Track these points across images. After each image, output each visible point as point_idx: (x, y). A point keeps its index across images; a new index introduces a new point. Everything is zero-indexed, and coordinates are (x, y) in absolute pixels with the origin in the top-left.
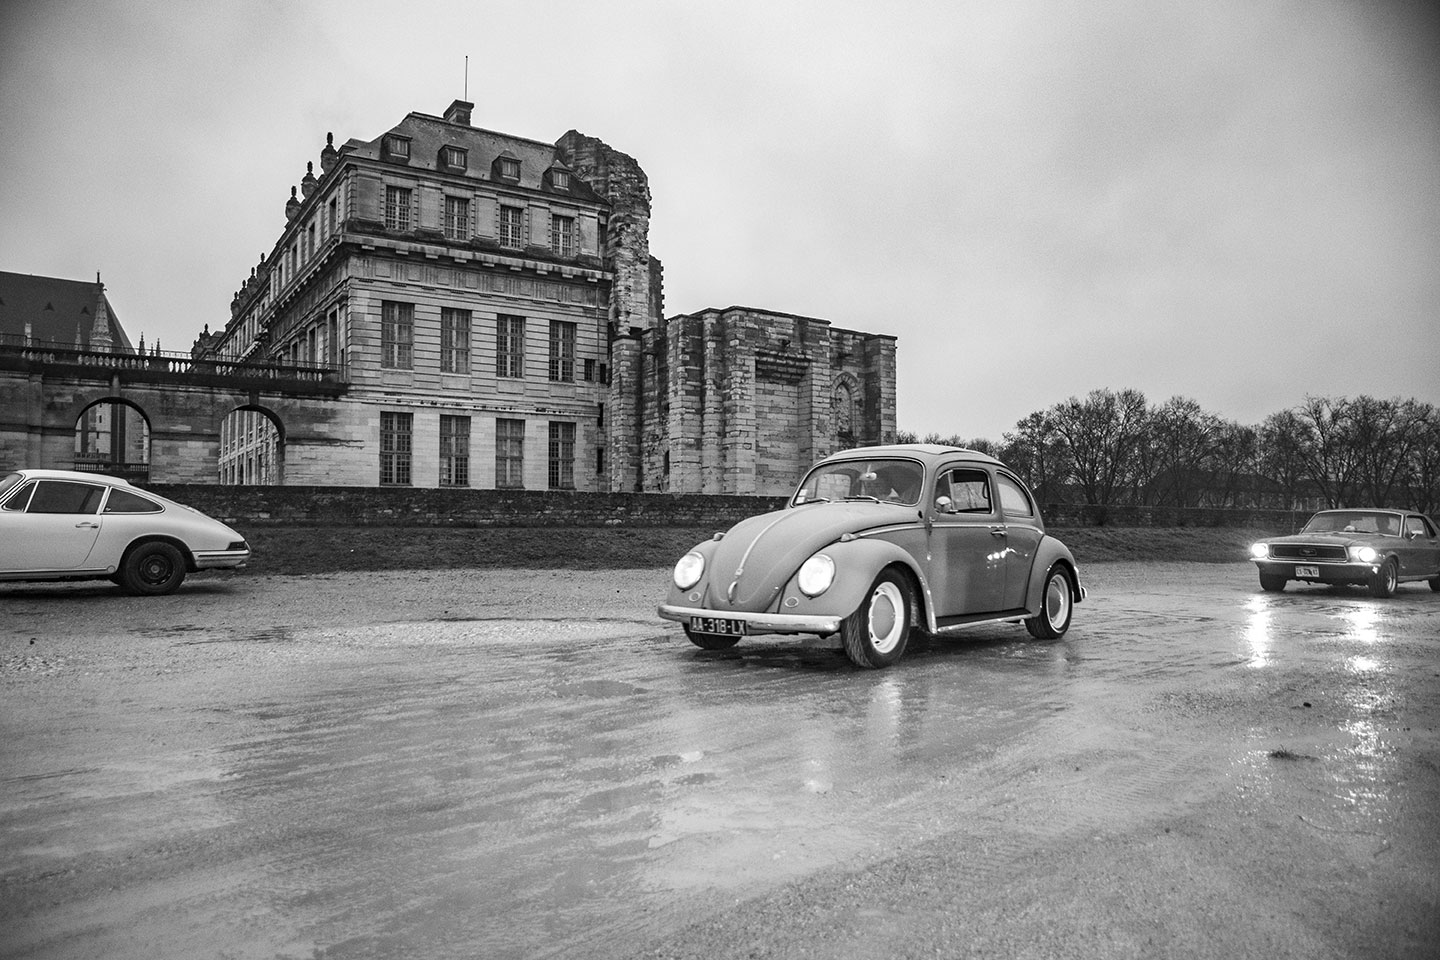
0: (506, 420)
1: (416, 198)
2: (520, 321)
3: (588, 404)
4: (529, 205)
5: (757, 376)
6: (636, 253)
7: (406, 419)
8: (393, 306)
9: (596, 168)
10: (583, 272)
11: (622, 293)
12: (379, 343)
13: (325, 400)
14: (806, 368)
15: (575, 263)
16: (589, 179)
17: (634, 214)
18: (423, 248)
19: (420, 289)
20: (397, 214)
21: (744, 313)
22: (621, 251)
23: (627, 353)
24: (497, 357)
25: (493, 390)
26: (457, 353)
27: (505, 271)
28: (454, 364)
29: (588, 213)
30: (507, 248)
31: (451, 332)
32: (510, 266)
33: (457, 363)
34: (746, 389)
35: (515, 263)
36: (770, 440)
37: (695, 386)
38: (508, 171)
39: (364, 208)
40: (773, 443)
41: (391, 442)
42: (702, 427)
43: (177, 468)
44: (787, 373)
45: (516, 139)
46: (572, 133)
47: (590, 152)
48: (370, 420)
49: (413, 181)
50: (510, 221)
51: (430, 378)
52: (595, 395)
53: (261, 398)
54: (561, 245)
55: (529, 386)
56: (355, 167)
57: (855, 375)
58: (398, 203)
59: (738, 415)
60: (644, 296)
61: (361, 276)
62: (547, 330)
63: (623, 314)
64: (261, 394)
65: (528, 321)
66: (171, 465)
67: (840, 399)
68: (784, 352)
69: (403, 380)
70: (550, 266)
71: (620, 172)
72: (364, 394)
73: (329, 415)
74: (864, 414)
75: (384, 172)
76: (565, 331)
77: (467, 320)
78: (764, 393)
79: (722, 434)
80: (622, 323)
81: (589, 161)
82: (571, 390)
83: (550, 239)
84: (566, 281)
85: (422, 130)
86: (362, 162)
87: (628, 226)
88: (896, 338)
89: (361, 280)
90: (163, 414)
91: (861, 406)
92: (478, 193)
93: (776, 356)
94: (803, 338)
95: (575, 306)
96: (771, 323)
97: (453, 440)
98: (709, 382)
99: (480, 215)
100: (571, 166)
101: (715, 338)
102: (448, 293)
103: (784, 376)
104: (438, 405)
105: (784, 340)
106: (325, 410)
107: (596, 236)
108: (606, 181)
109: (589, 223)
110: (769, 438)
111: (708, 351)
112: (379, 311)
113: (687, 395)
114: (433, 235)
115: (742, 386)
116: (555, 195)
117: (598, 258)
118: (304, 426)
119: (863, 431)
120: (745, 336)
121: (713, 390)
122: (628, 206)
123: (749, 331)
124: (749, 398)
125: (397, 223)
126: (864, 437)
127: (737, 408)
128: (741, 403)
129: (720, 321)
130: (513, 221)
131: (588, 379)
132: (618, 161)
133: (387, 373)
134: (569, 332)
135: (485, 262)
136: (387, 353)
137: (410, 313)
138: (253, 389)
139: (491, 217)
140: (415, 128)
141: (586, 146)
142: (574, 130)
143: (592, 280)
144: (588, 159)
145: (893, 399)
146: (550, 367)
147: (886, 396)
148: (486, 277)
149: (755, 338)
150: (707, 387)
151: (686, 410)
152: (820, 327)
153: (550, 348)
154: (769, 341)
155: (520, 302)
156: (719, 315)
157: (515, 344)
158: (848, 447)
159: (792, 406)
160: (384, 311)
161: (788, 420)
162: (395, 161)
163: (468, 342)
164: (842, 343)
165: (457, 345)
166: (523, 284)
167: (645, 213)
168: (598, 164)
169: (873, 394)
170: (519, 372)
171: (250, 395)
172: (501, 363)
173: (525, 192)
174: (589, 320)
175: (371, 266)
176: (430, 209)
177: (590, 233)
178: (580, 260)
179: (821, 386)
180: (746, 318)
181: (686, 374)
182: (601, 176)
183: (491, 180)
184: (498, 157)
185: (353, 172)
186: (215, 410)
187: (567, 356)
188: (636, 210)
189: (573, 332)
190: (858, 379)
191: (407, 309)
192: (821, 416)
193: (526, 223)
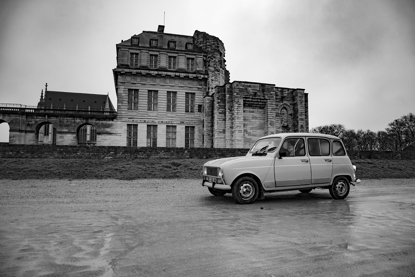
0: (170, 126)
1: (140, 56)
2: (175, 93)
3: (199, 120)
4: (178, 55)
5: (244, 106)
6: (215, 68)
7: (136, 126)
8: (132, 91)
9: (203, 41)
10: (197, 76)
11: (210, 82)
12: (127, 102)
13: (109, 121)
14: (266, 102)
15: (194, 73)
16: (201, 45)
18: (141, 71)
19: (141, 85)
20: (134, 61)
21: (239, 83)
22: (210, 68)
23: (208, 101)
24: (167, 105)
25: (165, 116)
26: (154, 104)
27: (169, 77)
28: (152, 108)
29: (199, 56)
30: (170, 70)
31: (152, 98)
32: (171, 75)
33: (153, 108)
34: (239, 111)
36: (252, 129)
37: (222, 111)
38: (172, 45)
39: (122, 60)
40: (254, 131)
41: (131, 134)
42: (225, 125)
43: (63, 143)
44: (258, 104)
45: (179, 36)
46: (196, 31)
47: (201, 37)
48: (123, 127)
49: (139, 51)
50: (172, 61)
51: (144, 113)
52: (202, 117)
53: (89, 121)
54: (190, 67)
55: (178, 114)
56: (120, 48)
57: (289, 104)
58: (134, 58)
59: (236, 120)
60: (218, 82)
61: (121, 81)
62: (185, 95)
63: (210, 89)
64: (89, 119)
65: (178, 93)
66: (61, 141)
67: (283, 114)
68: (255, 96)
69: (134, 114)
70: (185, 75)
71: (211, 41)
72: (121, 119)
73: (110, 126)
74: (293, 118)
75: (129, 49)
76: (190, 96)
77: (157, 94)
78: (250, 112)
79: (232, 127)
80: (210, 92)
81: (201, 40)
82: (193, 115)
83: (186, 66)
84: (191, 79)
85: (147, 36)
86: (122, 46)
87: (212, 59)
88: (304, 90)
89: (121, 83)
90: (60, 126)
91: (291, 116)
92: (160, 53)
93: (252, 98)
94: (263, 91)
95: (194, 87)
96: (250, 86)
97: (152, 133)
98: (227, 109)
99: (161, 60)
101: (229, 93)
102: (150, 85)
103: (257, 106)
104: (146, 122)
105: (255, 92)
106: (109, 124)
107: (202, 64)
108: (206, 45)
109: (200, 59)
110: (252, 128)
111: (226, 98)
112: (127, 92)
113: (219, 114)
114: (145, 67)
115: (238, 110)
116: (187, 51)
117: (203, 71)
118: (102, 129)
119: (292, 125)
120: (239, 91)
121: (229, 112)
122: (212, 53)
123: (240, 90)
124: (241, 114)
125: (134, 64)
126: (293, 128)
127: (236, 118)
128: (238, 116)
129: (231, 87)
130: (173, 61)
131: (200, 111)
132: (210, 39)
133: (129, 112)
134: (192, 96)
135: (162, 74)
136: (130, 105)
137: (138, 92)
138: (87, 118)
139: (165, 60)
140: (144, 35)
141: (200, 35)
142: (197, 30)
143: (200, 78)
144: (201, 39)
145: (303, 113)
146: (186, 108)
147: (301, 111)
148: (163, 79)
149: (243, 92)
150: (227, 111)
151: (220, 119)
152: (271, 87)
153: (186, 102)
154: (249, 93)
155: (175, 87)
156: (230, 85)
157: (174, 101)
158: (286, 131)
159: (261, 117)
160: (129, 92)
161: (260, 122)
162: (133, 45)
163: (157, 101)
164: (283, 93)
165: (154, 102)
166: (176, 81)
167: (219, 54)
168: (204, 40)
169: (296, 111)
170: (175, 110)
171: (86, 120)
172: (169, 107)
173: (177, 51)
174: (200, 91)
175: (124, 78)
176: (144, 59)
177: (200, 63)
178: (196, 72)
179: (272, 109)
180: (239, 85)
181: (219, 107)
182: (204, 44)
183: (165, 48)
184: (169, 41)
185: (120, 50)
186: (75, 124)
187: (192, 104)
188: (215, 54)
189: (194, 96)
190: (290, 106)
191: (136, 91)
192: (272, 120)
193: (177, 61)
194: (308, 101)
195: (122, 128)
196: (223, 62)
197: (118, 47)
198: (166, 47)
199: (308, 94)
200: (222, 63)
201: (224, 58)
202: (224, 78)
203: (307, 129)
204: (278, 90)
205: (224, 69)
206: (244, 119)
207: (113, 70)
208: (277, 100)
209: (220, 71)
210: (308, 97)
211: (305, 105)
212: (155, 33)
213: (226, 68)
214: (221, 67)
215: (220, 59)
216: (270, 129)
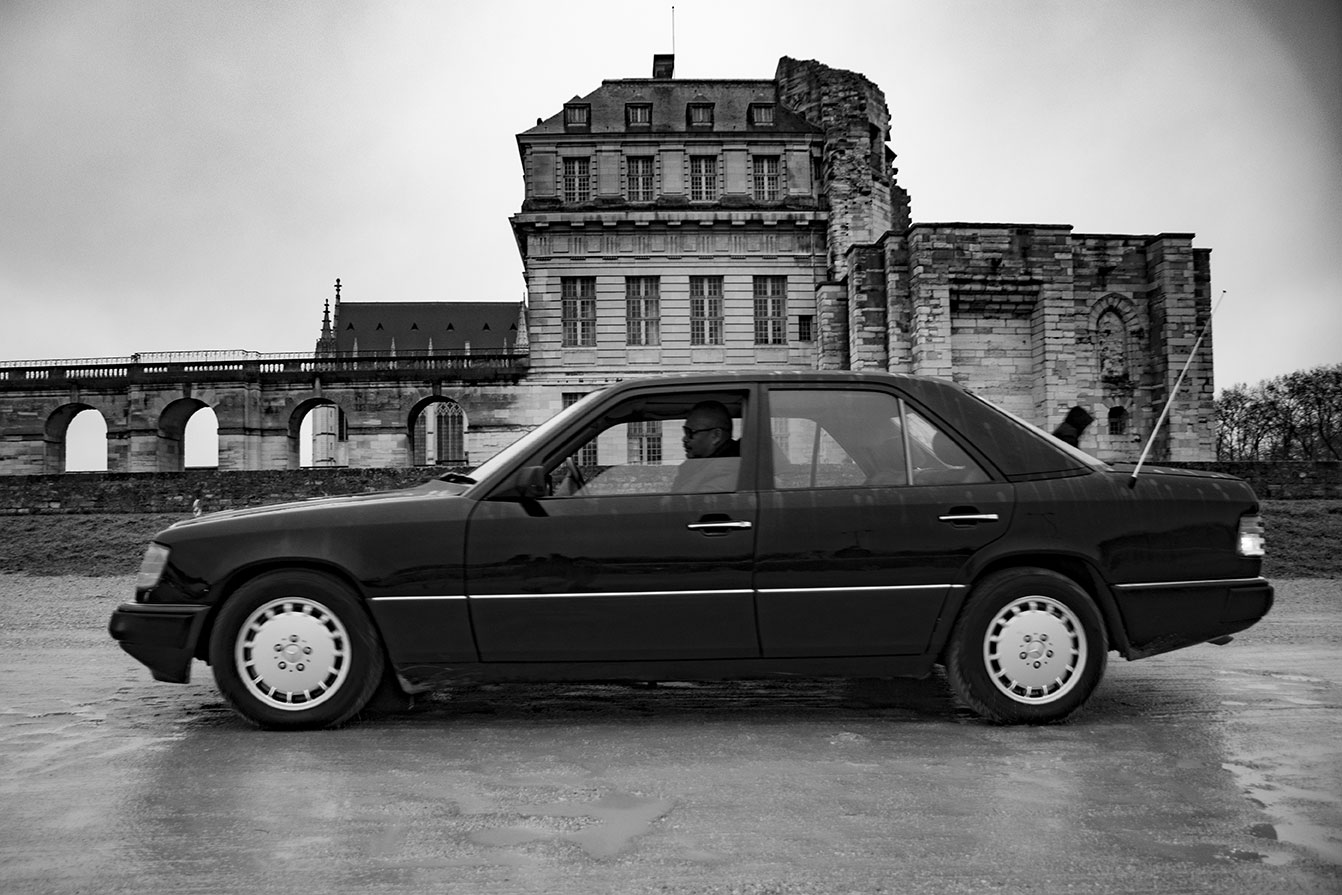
1: (593, 166)
2: (717, 280)
4: (723, 150)
5: (951, 311)
6: (853, 182)
8: (575, 283)
9: (809, 94)
10: (790, 216)
11: (837, 234)
12: (558, 321)
13: (504, 386)
14: (1036, 293)
15: (781, 207)
16: (803, 108)
17: (849, 137)
18: (599, 217)
19: (601, 260)
20: (577, 185)
21: (931, 231)
22: (834, 184)
23: (829, 302)
24: (693, 323)
25: (687, 361)
26: (647, 324)
27: (696, 227)
28: (643, 336)
29: (796, 148)
30: (699, 202)
31: (639, 302)
32: (699, 221)
33: (647, 335)
34: (936, 329)
35: (705, 217)
36: (987, 394)
37: (877, 333)
38: (700, 117)
39: (539, 186)
44: (1008, 302)
46: (786, 64)
47: (801, 77)
48: (551, 404)
49: (590, 149)
50: (703, 171)
51: (615, 354)
52: (813, 357)
53: (443, 388)
54: (766, 189)
55: (730, 353)
56: (530, 145)
57: (1129, 295)
58: (577, 173)
59: (924, 364)
60: (867, 233)
61: (538, 254)
62: (751, 287)
63: (840, 257)
64: (443, 384)
65: (726, 280)
66: (361, 457)
67: (1108, 332)
68: (995, 274)
69: (585, 358)
70: (748, 215)
71: (838, 91)
72: (544, 376)
73: (509, 400)
74: (1148, 348)
75: (559, 145)
76: (769, 286)
77: (657, 287)
78: (977, 331)
80: (838, 269)
81: (803, 88)
82: (783, 354)
83: (752, 184)
84: (770, 229)
85: (616, 95)
86: (536, 139)
87: (842, 153)
88: (1191, 236)
89: (540, 259)
90: (357, 410)
91: (1141, 338)
92: (662, 148)
93: (984, 282)
94: (1025, 252)
95: (780, 255)
96: (973, 239)
98: (892, 324)
99: (666, 171)
100: (783, 98)
101: (897, 268)
102: (632, 260)
103: (1004, 307)
105: (993, 259)
106: (505, 396)
107: (806, 172)
108: (819, 105)
109: (798, 159)
111: (889, 286)
112: (559, 288)
113: (865, 344)
114: (612, 201)
115: (930, 325)
116: (753, 133)
117: (811, 197)
118: (485, 413)
119: (1146, 373)
120: (933, 259)
121: (898, 335)
122: (840, 130)
123: (939, 254)
124: (941, 340)
125: (577, 195)
126: (1148, 381)
127: (924, 354)
128: (930, 347)
129: (904, 246)
130: (706, 171)
131: (805, 338)
132: (834, 80)
133: (568, 352)
134: (778, 287)
135: (670, 221)
136: (569, 331)
137: (593, 287)
138: (435, 380)
139: (679, 171)
140: (606, 94)
141: (798, 71)
142: (786, 57)
143: (803, 223)
144: (800, 86)
145: (1189, 324)
146: (756, 329)
147: (1177, 320)
148: (674, 237)
149: (949, 261)
150: (890, 331)
151: (867, 363)
152: (1055, 235)
153: (756, 307)
154: (971, 262)
155: (716, 259)
156: (902, 238)
157: (715, 307)
158: (1120, 396)
159: (1021, 346)
160: (564, 288)
161: (1016, 366)
162: (570, 131)
163: (658, 311)
164: (1105, 254)
165: (646, 315)
166: (717, 239)
167: (865, 133)
168: (811, 89)
169: (1157, 320)
170: (719, 338)
171: (433, 386)
172: (698, 330)
173: (719, 136)
174: (803, 270)
175: (548, 243)
176: (609, 174)
177: (800, 169)
178: (787, 202)
179: (1060, 315)
180: (932, 237)
181: (863, 319)
182: (814, 101)
183: (676, 130)
184: (688, 104)
185: (528, 151)
186: (402, 403)
187: (779, 315)
188: (852, 133)
189: (783, 287)
190: (1135, 301)
191: (588, 282)
192: (1061, 357)
193: (721, 171)
194: (1209, 280)
195: (548, 408)
196: (883, 160)
197: (522, 141)
198: (682, 127)
199: (1210, 250)
200: (880, 163)
201: (886, 147)
202: (890, 215)
203: (1207, 383)
204: (1084, 244)
205: (890, 183)
206: (953, 361)
207: (510, 218)
208: (1083, 284)
209: (874, 191)
210: (1210, 261)
211: (1198, 293)
212: (643, 82)
213: (895, 181)
214: (875, 179)
215: (872, 147)
216: (1054, 388)
